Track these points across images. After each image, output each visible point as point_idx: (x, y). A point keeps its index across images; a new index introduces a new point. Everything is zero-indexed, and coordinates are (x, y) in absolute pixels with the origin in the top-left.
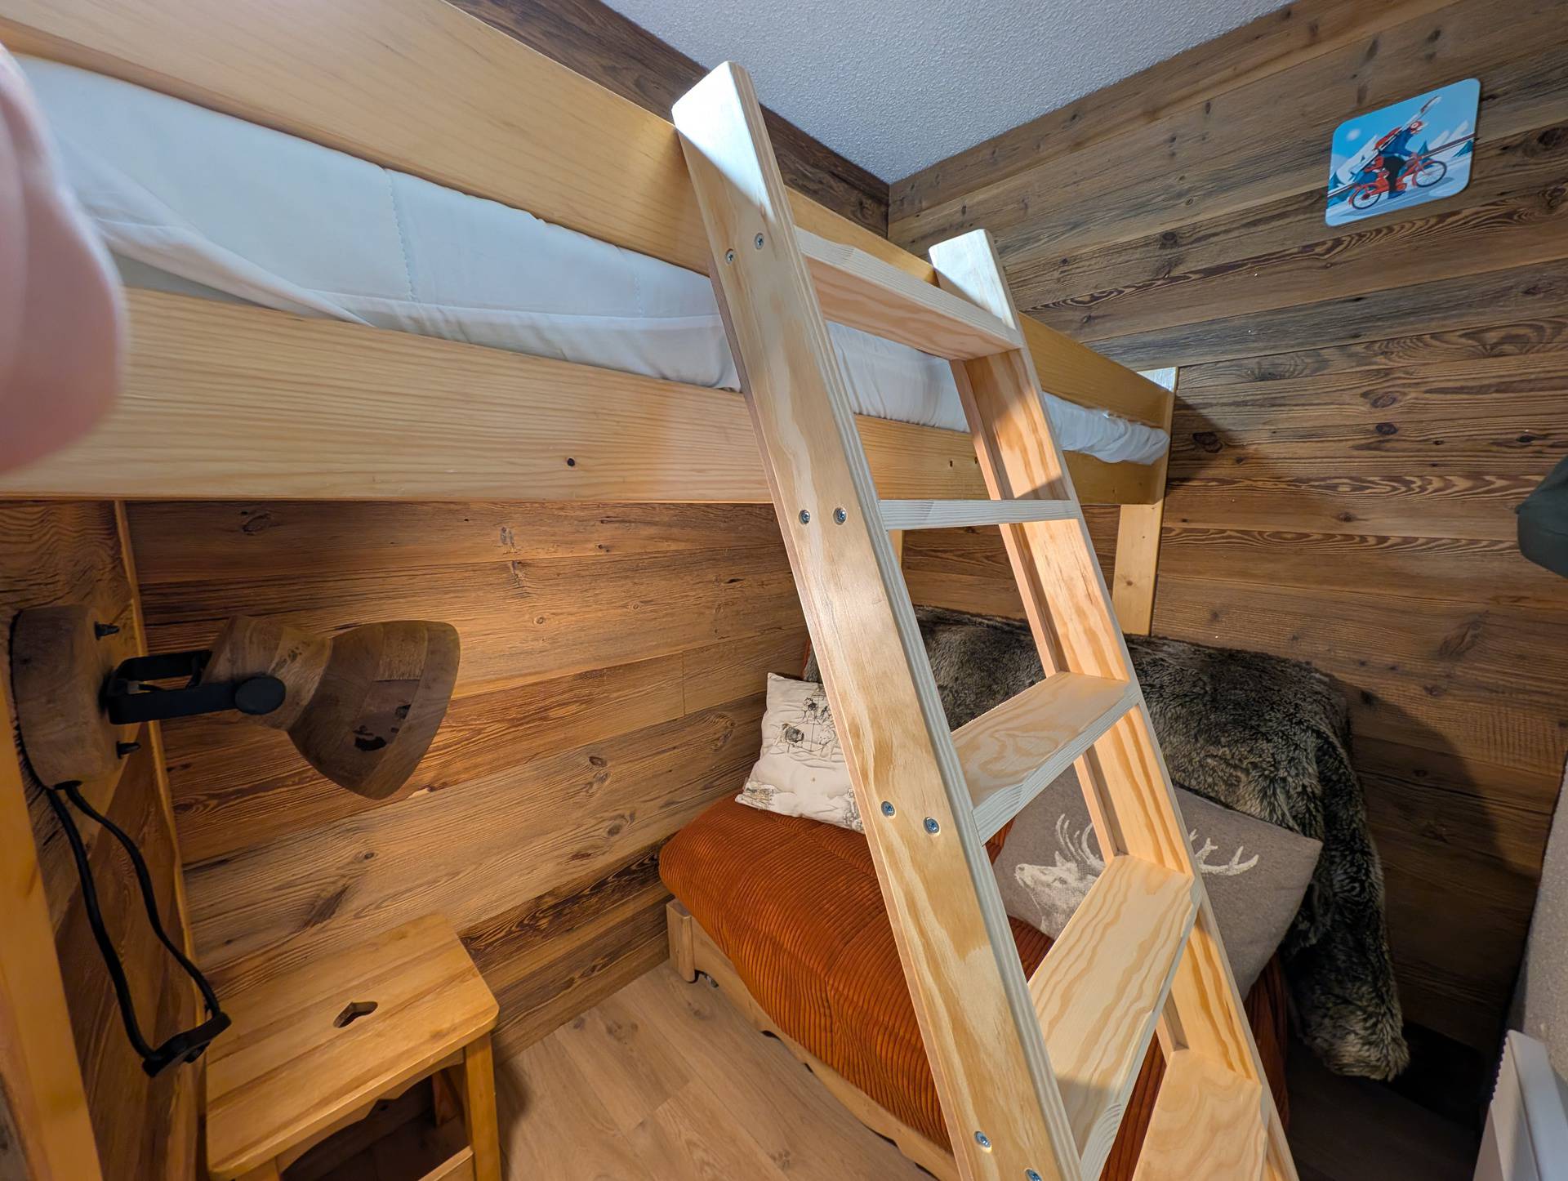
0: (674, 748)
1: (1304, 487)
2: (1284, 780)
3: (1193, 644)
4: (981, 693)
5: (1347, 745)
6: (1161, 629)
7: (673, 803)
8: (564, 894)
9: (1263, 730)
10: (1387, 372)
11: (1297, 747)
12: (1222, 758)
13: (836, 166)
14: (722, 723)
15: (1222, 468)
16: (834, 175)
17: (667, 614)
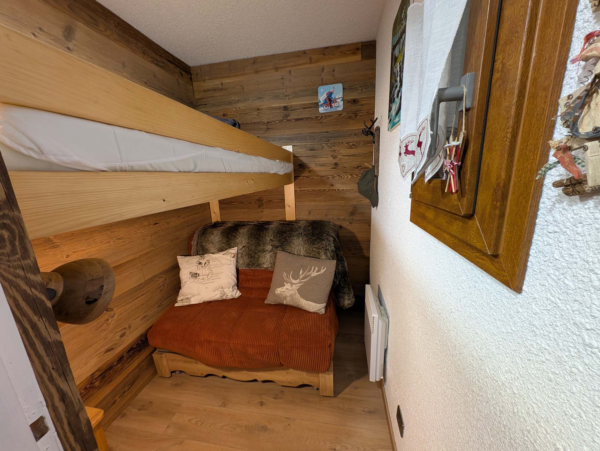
0: (143, 295)
1: (323, 178)
2: (328, 249)
3: (306, 221)
4: (256, 245)
5: (338, 238)
6: (298, 218)
7: (146, 316)
8: (105, 368)
9: (323, 239)
10: (335, 151)
11: (330, 241)
12: (316, 248)
13: (168, 57)
14: (161, 280)
15: (306, 174)
16: (169, 61)
17: (129, 242)
